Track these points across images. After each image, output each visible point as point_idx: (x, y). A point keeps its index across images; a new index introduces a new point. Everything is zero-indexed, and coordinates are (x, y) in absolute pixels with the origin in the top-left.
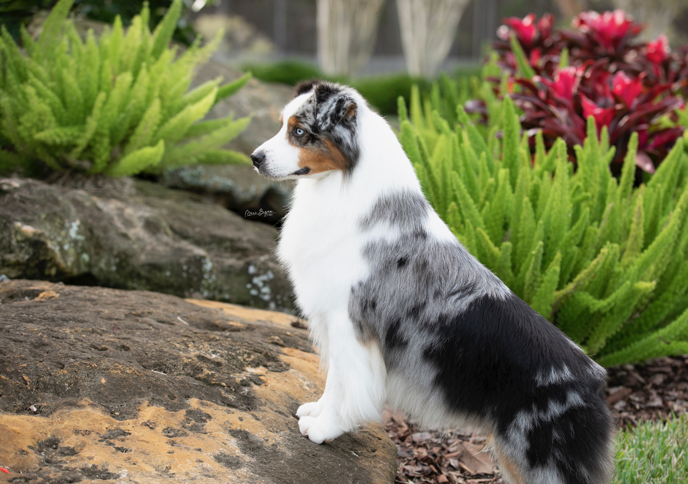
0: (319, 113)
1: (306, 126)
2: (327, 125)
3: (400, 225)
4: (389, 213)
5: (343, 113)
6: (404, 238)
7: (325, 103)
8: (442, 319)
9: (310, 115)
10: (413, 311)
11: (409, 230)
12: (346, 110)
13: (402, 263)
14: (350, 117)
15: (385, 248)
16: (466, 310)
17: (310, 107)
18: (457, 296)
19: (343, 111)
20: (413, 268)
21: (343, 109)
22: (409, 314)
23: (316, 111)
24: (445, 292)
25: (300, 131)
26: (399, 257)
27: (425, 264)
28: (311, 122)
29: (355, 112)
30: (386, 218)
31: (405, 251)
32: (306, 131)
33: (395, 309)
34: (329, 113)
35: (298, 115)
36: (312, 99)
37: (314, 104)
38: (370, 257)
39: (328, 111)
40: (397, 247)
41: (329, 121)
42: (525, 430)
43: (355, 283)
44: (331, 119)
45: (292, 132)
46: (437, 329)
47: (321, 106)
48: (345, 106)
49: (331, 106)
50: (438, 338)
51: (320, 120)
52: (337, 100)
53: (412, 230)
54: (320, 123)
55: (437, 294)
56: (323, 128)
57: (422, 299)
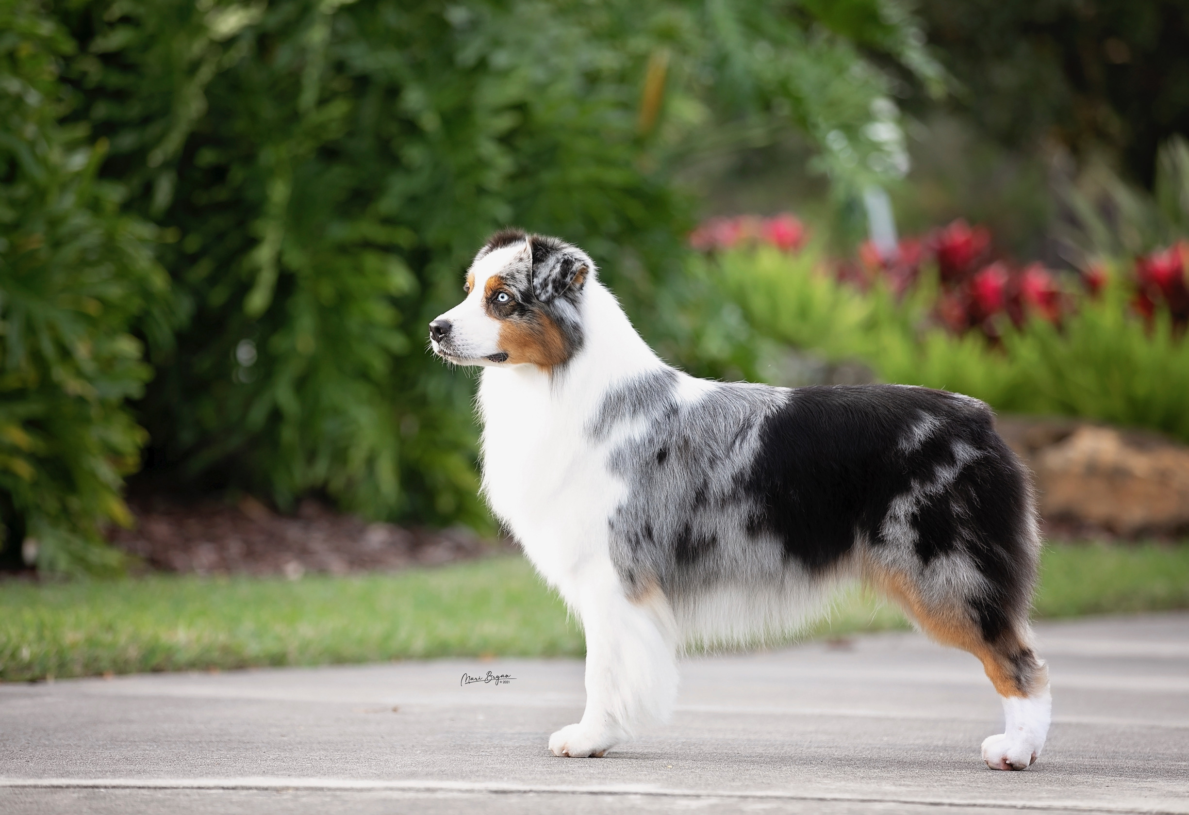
0: (537, 277)
1: (514, 290)
2: (548, 295)
3: (644, 413)
4: (627, 407)
5: (571, 279)
6: (656, 424)
7: (544, 264)
8: (738, 479)
9: (522, 277)
10: (697, 501)
11: (658, 413)
12: (575, 274)
13: (662, 456)
14: (578, 285)
15: (635, 448)
16: (761, 446)
17: (523, 267)
18: (737, 443)
19: (572, 275)
20: (677, 455)
21: (571, 273)
22: (695, 509)
23: (531, 276)
24: (720, 453)
25: (502, 297)
26: (657, 450)
27: (686, 442)
28: (523, 285)
29: (585, 278)
30: (624, 415)
31: (660, 440)
32: (512, 297)
33: (676, 518)
34: (551, 278)
35: (504, 275)
36: (524, 256)
37: (529, 263)
38: (622, 471)
39: (550, 275)
40: (651, 441)
41: (550, 288)
42: (906, 516)
43: (612, 513)
44: (554, 287)
45: (491, 298)
46: (742, 493)
47: (538, 268)
48: (574, 268)
49: (554, 267)
50: (751, 502)
51: (539, 286)
52: (562, 260)
53: (661, 412)
54: (538, 292)
55: (712, 462)
56: (543, 297)
57: (699, 481)
